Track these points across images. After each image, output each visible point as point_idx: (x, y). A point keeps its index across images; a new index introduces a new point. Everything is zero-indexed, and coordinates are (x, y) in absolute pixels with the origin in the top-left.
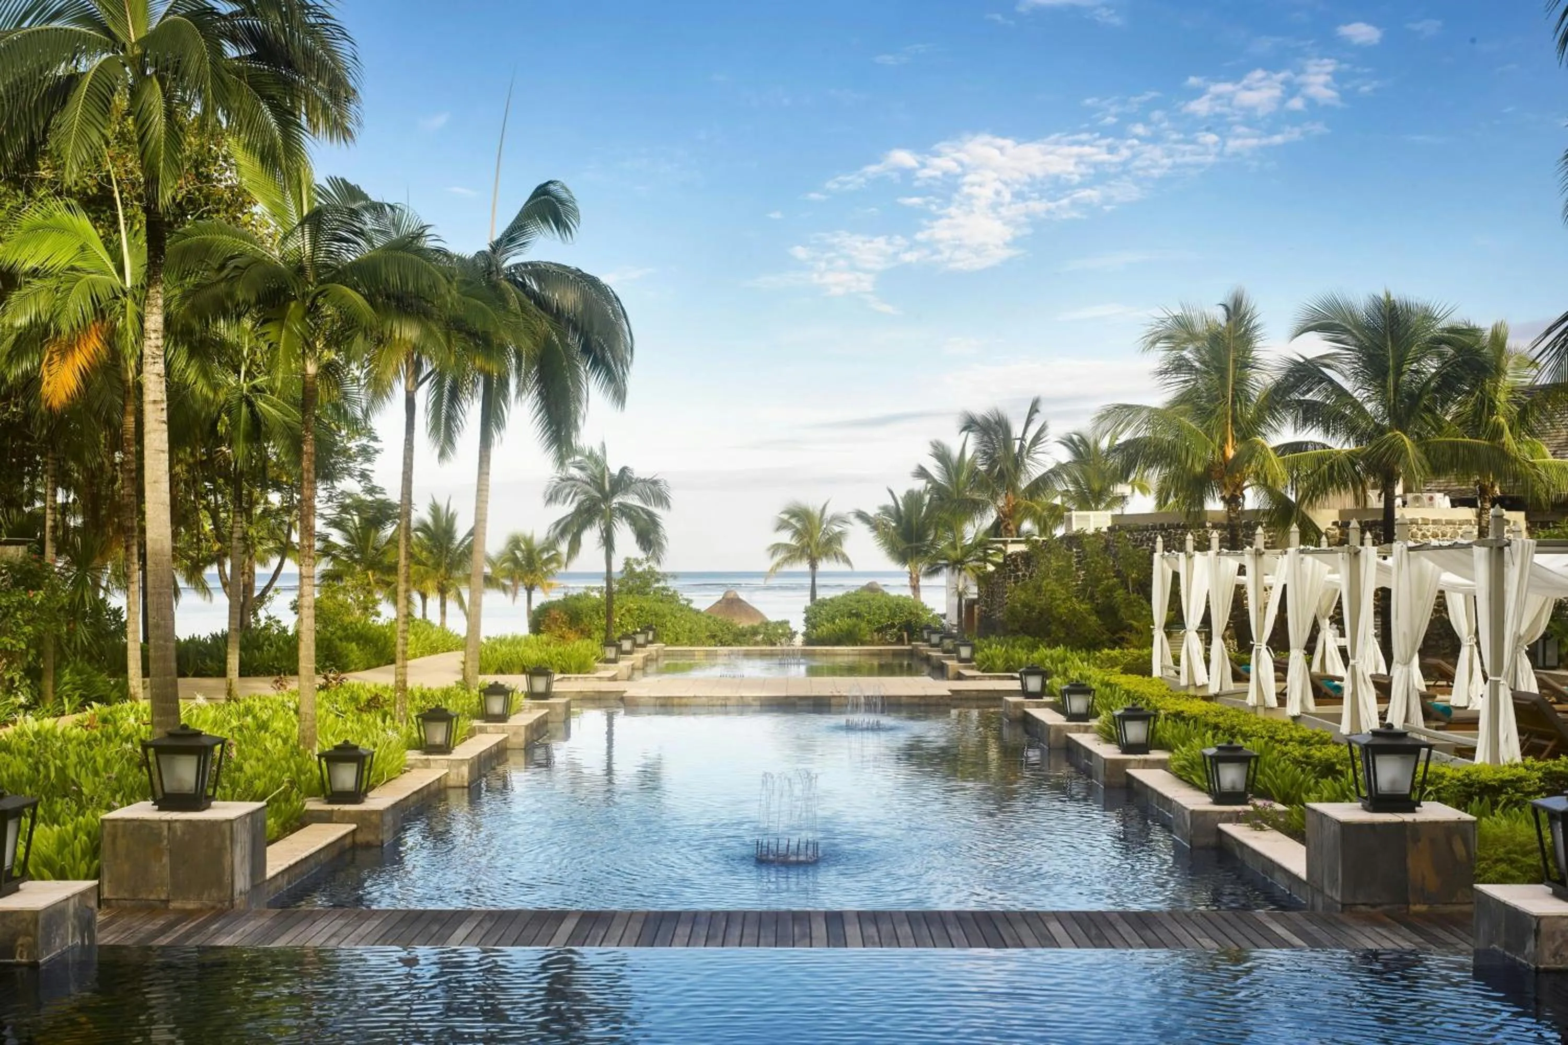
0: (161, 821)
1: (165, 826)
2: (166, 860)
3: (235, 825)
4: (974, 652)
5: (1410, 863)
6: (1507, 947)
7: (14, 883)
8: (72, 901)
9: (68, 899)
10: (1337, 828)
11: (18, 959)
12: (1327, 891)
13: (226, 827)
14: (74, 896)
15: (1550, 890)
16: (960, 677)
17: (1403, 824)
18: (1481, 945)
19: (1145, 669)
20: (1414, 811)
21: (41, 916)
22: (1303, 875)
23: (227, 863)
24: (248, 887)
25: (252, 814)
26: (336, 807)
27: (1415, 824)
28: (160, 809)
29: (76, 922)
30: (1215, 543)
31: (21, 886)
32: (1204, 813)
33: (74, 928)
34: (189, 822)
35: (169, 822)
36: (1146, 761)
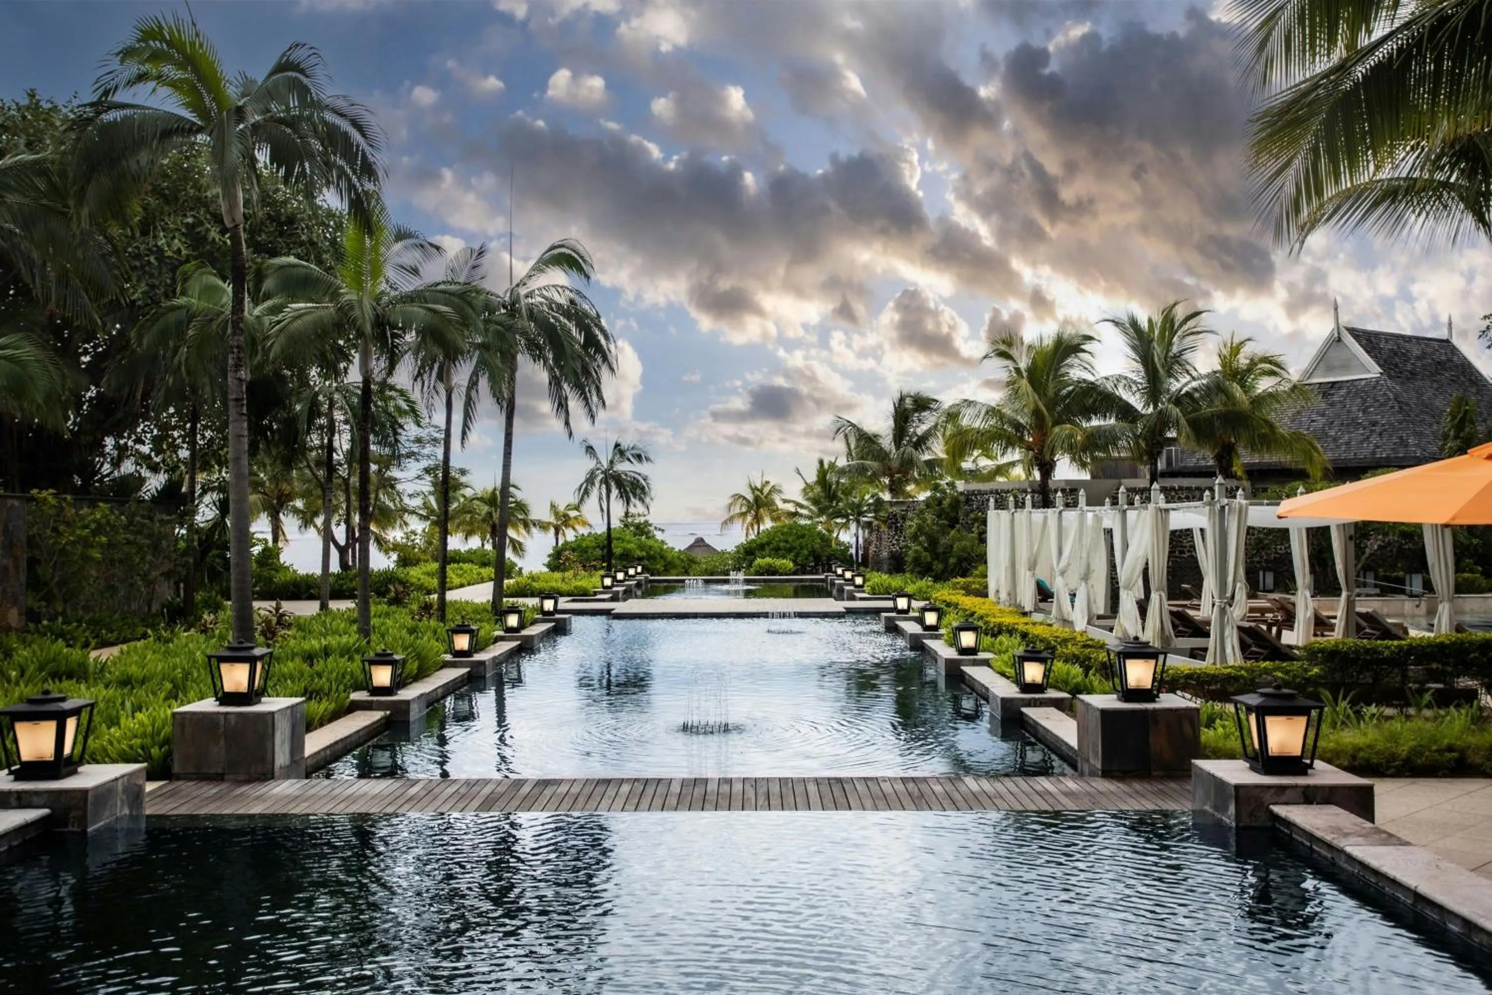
0: (218, 713)
1: (222, 717)
2: (222, 743)
3: (276, 716)
4: (864, 582)
5: (1152, 740)
6: (1216, 808)
7: (72, 768)
8: (120, 782)
9: (117, 779)
10: (1098, 714)
11: (70, 828)
12: (1092, 761)
13: (269, 718)
14: (123, 776)
15: (1248, 765)
16: (852, 598)
17: (1146, 711)
18: (1197, 807)
19: (983, 593)
20: (1154, 701)
21: (90, 794)
22: (1076, 747)
23: (269, 745)
24: (288, 762)
25: (292, 707)
26: (375, 698)
27: (1155, 711)
28: (221, 705)
29: (124, 797)
30: (1028, 502)
31: (80, 769)
32: (1011, 700)
33: (122, 801)
34: (241, 714)
35: (227, 714)
36: (975, 660)
